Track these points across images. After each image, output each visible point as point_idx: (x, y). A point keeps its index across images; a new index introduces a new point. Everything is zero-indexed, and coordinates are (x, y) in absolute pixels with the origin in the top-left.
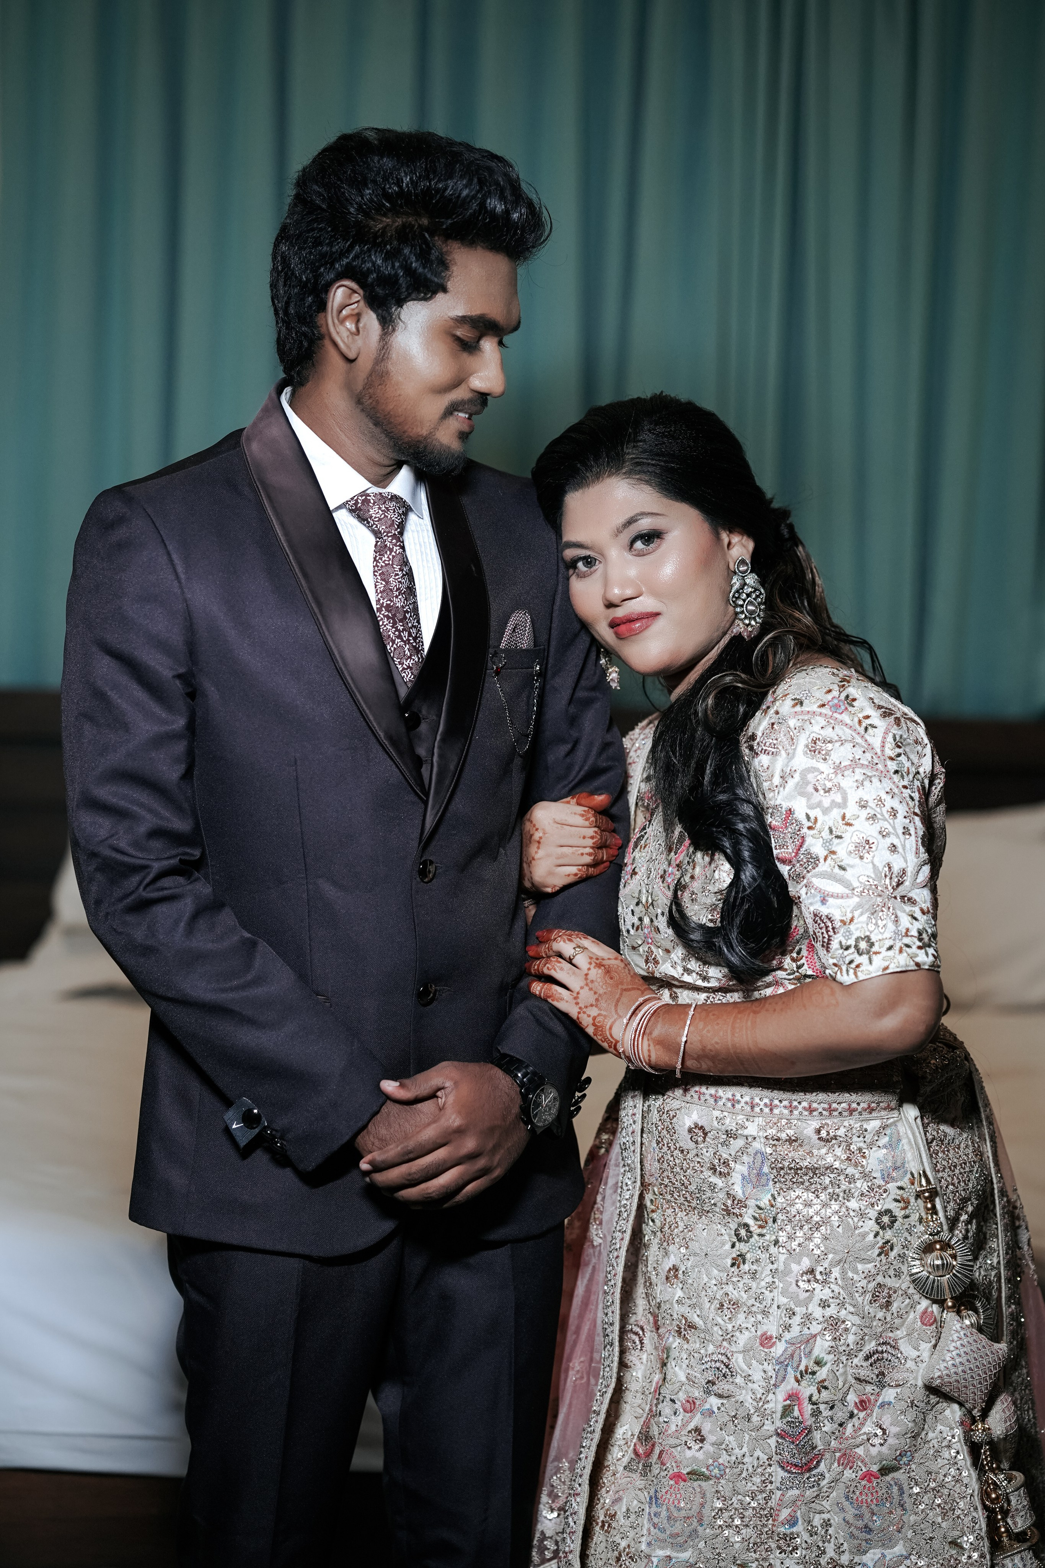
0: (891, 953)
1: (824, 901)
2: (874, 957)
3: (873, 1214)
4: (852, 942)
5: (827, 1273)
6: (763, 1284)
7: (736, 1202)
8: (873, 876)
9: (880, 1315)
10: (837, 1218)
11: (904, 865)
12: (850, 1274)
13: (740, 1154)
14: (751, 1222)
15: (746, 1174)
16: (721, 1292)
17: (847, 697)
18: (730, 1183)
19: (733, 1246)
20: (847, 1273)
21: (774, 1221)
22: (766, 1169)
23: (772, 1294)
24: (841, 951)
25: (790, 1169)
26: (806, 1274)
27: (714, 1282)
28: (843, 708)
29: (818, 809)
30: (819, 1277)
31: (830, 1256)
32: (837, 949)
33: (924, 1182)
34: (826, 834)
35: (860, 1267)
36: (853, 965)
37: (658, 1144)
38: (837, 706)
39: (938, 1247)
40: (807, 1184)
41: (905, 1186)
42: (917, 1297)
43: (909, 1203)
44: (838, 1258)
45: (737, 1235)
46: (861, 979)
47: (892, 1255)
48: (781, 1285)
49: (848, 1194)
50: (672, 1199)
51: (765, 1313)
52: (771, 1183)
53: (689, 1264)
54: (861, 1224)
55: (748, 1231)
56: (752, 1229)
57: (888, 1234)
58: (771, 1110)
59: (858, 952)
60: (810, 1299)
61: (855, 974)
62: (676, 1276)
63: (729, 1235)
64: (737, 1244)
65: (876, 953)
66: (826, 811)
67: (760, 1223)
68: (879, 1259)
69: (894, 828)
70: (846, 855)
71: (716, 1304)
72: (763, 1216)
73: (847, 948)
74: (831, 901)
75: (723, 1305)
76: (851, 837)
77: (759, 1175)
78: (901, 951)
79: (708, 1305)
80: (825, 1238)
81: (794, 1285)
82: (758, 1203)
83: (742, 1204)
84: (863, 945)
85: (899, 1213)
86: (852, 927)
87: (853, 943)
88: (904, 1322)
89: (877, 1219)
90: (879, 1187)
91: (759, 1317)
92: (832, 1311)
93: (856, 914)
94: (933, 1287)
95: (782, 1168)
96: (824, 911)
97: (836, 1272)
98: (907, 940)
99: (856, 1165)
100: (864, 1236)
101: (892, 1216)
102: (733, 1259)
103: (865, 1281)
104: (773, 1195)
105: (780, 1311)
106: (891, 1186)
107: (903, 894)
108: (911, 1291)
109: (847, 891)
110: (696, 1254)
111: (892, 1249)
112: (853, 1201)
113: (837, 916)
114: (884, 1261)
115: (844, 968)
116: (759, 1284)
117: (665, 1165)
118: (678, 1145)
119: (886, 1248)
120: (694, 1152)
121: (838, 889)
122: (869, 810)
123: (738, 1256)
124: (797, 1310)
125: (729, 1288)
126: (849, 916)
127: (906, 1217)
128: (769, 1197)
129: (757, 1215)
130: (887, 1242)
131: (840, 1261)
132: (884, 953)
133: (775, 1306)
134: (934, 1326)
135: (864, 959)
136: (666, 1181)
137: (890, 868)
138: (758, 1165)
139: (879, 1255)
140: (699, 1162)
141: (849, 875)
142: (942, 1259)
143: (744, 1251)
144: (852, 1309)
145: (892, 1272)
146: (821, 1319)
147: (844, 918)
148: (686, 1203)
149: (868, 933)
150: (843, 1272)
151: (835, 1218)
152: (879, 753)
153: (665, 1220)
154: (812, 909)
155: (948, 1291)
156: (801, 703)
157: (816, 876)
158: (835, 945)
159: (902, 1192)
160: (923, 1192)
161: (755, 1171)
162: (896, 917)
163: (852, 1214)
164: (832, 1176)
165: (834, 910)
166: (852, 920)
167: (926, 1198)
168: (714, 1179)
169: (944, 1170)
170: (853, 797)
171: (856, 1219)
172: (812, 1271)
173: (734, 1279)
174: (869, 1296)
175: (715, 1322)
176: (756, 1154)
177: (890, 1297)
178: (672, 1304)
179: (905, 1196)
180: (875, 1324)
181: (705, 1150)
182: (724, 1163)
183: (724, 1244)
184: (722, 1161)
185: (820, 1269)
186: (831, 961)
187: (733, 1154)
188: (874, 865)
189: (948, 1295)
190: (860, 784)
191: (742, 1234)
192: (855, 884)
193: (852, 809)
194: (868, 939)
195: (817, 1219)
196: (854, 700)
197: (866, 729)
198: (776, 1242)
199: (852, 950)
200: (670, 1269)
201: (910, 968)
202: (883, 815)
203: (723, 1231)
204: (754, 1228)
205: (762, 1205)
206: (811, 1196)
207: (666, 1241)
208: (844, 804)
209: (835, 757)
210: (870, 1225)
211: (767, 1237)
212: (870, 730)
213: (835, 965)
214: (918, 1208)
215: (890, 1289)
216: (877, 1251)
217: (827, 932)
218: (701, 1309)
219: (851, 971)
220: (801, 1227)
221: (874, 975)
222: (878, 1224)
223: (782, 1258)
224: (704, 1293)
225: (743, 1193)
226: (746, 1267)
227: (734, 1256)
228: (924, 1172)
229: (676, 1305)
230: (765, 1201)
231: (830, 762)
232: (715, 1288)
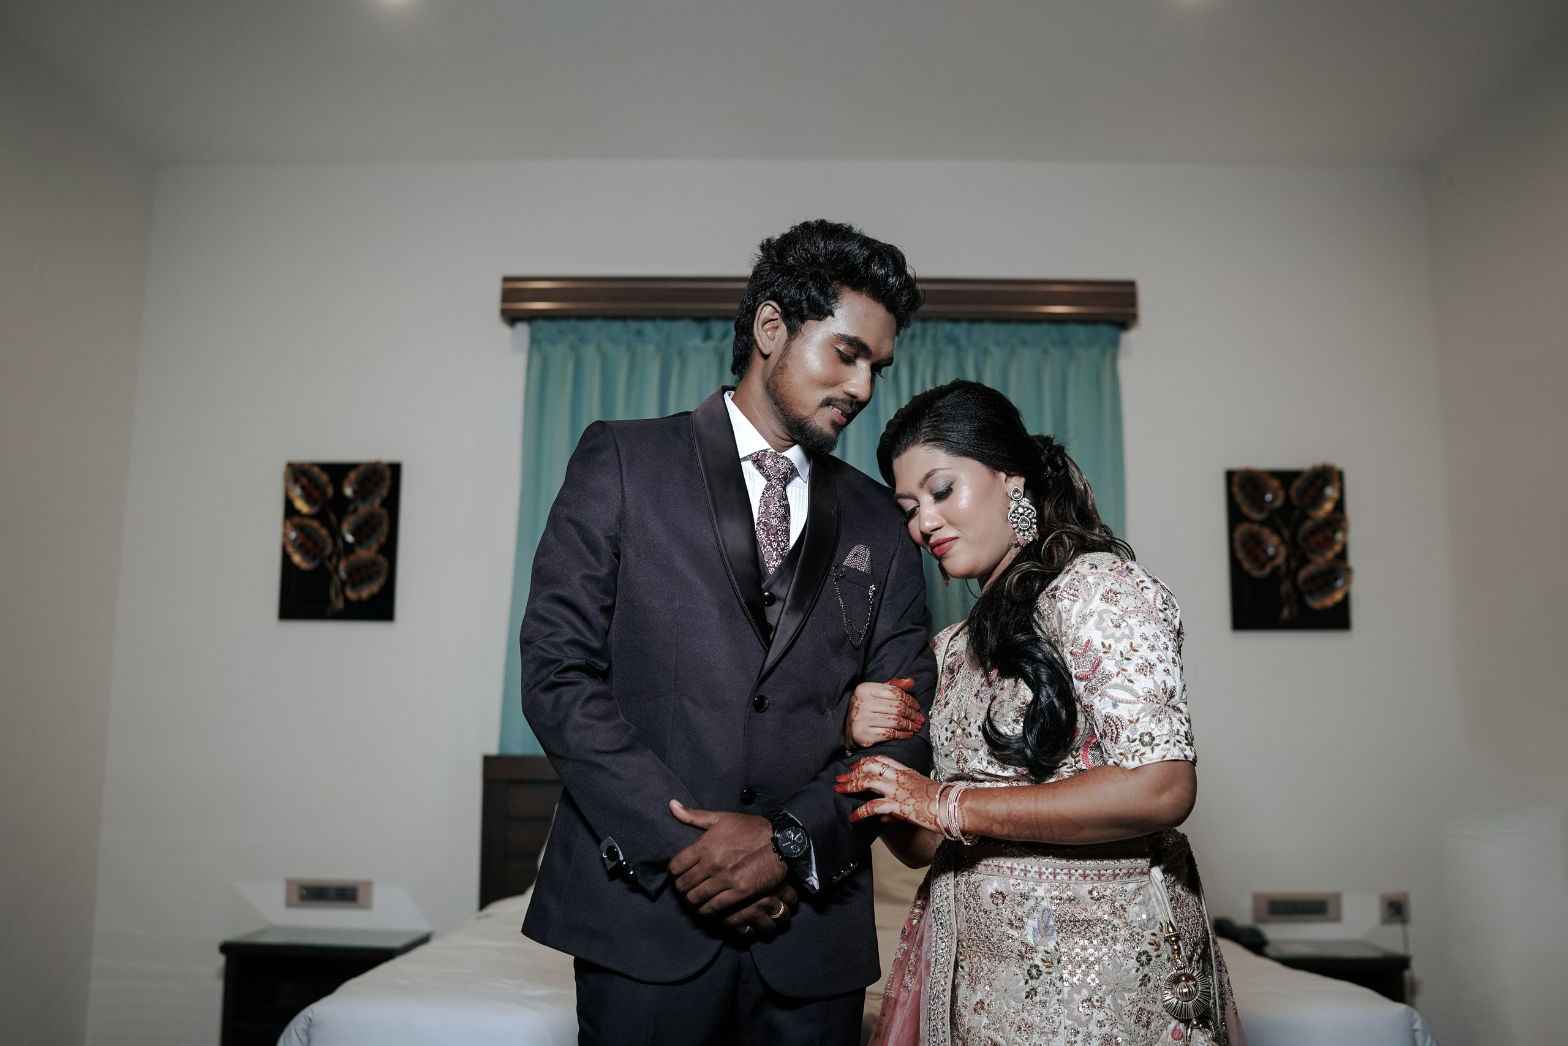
0: (1168, 745)
1: (1115, 705)
2: (1155, 748)
3: (1134, 955)
4: (1137, 736)
5: (1102, 1000)
6: (1052, 1010)
7: (1028, 949)
8: (1153, 688)
9: (1143, 1032)
10: (1107, 958)
11: (1174, 685)
12: (1119, 1001)
13: (1032, 911)
14: (1040, 964)
15: (1036, 926)
16: (1018, 1018)
17: (1127, 567)
18: (1024, 934)
19: (1026, 983)
20: (1117, 1000)
21: (1059, 962)
22: (1051, 923)
23: (1059, 1018)
24: (1128, 743)
25: (1070, 921)
26: (1086, 1001)
27: (1012, 1011)
28: (1125, 574)
29: (1112, 639)
30: (1095, 1003)
31: (1104, 987)
32: (1125, 742)
33: (1171, 930)
34: (1118, 657)
35: (1126, 995)
36: (1138, 754)
37: (966, 909)
38: (1121, 572)
39: (1184, 979)
40: (1083, 933)
41: (1156, 933)
42: (1169, 1018)
43: (1160, 946)
44: (1110, 989)
45: (1029, 974)
46: (1144, 764)
47: (1150, 985)
48: (1066, 1011)
49: (1115, 940)
50: (978, 950)
51: (1055, 1033)
52: (1055, 933)
53: (992, 998)
54: (1126, 962)
55: (1038, 970)
56: (1041, 969)
57: (1146, 970)
58: (1055, 877)
59: (1143, 744)
60: (1089, 1021)
61: (1141, 761)
62: (983, 1008)
63: (1023, 974)
64: (1030, 981)
65: (1158, 745)
66: (1117, 640)
67: (1047, 964)
68: (1140, 989)
69: (1166, 657)
70: (1134, 672)
71: (1015, 1027)
72: (1050, 959)
73: (1134, 741)
74: (1121, 705)
75: (1020, 1028)
76: (1136, 660)
77: (1046, 927)
78: (1175, 745)
79: (1009, 1028)
80: (1099, 974)
81: (1077, 1010)
82: (1046, 949)
83: (1032, 949)
84: (1146, 739)
85: (1153, 954)
86: (1138, 725)
87: (1139, 738)
88: (1160, 1037)
89: (1137, 959)
90: (1138, 934)
91: (1050, 1036)
92: (1106, 1029)
93: (1141, 716)
94: (1181, 1010)
95: (1064, 921)
96: (1114, 713)
97: (1109, 1000)
98: (1178, 738)
99: (1120, 917)
100: (1128, 971)
101: (1148, 956)
102: (1027, 992)
103: (1131, 1006)
104: (1057, 943)
105: (1066, 1031)
106: (1147, 933)
107: (1174, 704)
108: (1165, 1013)
109: (1133, 698)
110: (997, 990)
111: (1149, 981)
112: (1118, 945)
113: (1126, 716)
114: (1144, 990)
115: (1130, 756)
116: (1048, 1011)
117: (972, 924)
118: (982, 908)
119: (1145, 980)
120: (995, 912)
121: (1127, 696)
122: (1149, 642)
123: (1031, 990)
124: (1080, 1029)
125: (1025, 1015)
126: (1135, 717)
127: (1158, 956)
128: (1054, 943)
129: (1045, 958)
130: (1146, 975)
131: (1111, 991)
132: (1163, 745)
133: (1062, 1027)
134: (1182, 1040)
135: (1148, 749)
136: (973, 936)
137: (1165, 684)
138: (1045, 919)
139: (1140, 985)
140: (999, 920)
141: (1136, 687)
142: (1188, 987)
143: (1035, 986)
144: (1122, 1028)
145: (1149, 999)
146: (1099, 1036)
147: (1131, 719)
148: (989, 952)
149: (1150, 730)
150: (1114, 999)
151: (1106, 958)
152: (1152, 604)
153: (973, 966)
154: (1104, 712)
155: (1193, 1012)
156: (1096, 567)
157: (1109, 687)
158: (1123, 738)
159: (1154, 938)
160: (1171, 937)
161: (1043, 924)
162: (1171, 719)
163: (1119, 955)
164: (1102, 926)
165: (1123, 712)
166: (1138, 720)
167: (1173, 941)
168: (1011, 932)
169: (1182, 921)
170: (1138, 632)
171: (1122, 959)
172: (1090, 1000)
173: (1029, 1008)
174: (1134, 1017)
175: (1015, 1041)
176: (1044, 911)
177: (1149, 1018)
178: (980, 1029)
179: (1157, 940)
180: (1139, 1039)
181: (1004, 910)
182: (1019, 919)
183: (1019, 982)
184: (1017, 918)
185: (1096, 997)
186: (1118, 751)
187: (1026, 911)
188: (1155, 681)
189: (1193, 1016)
190: (1141, 624)
191: (1034, 973)
192: (1141, 693)
193: (1136, 641)
194: (1150, 734)
195: (1092, 959)
196: (1132, 570)
197: (1142, 589)
198: (1061, 978)
199: (1137, 742)
200: (977, 1003)
201: (1181, 759)
202: (1159, 647)
203: (1019, 972)
204: (1043, 968)
205: (1049, 951)
206: (1086, 942)
207: (974, 982)
208: (1131, 636)
209: (1122, 603)
210: (1133, 963)
211: (1054, 975)
212: (1145, 590)
213: (1121, 754)
214: (1166, 950)
215: (1149, 1012)
216: (1138, 983)
217: (1117, 729)
218: (1003, 1032)
219: (1137, 758)
220: (1080, 966)
221: (1155, 761)
222: (1139, 962)
223: (1066, 990)
224: (1005, 1019)
225: (1035, 941)
226: (1037, 998)
227: (1028, 990)
228: (1170, 922)
229: (983, 1030)
230: (1051, 945)
231: (1120, 606)
232: (1014, 1015)
